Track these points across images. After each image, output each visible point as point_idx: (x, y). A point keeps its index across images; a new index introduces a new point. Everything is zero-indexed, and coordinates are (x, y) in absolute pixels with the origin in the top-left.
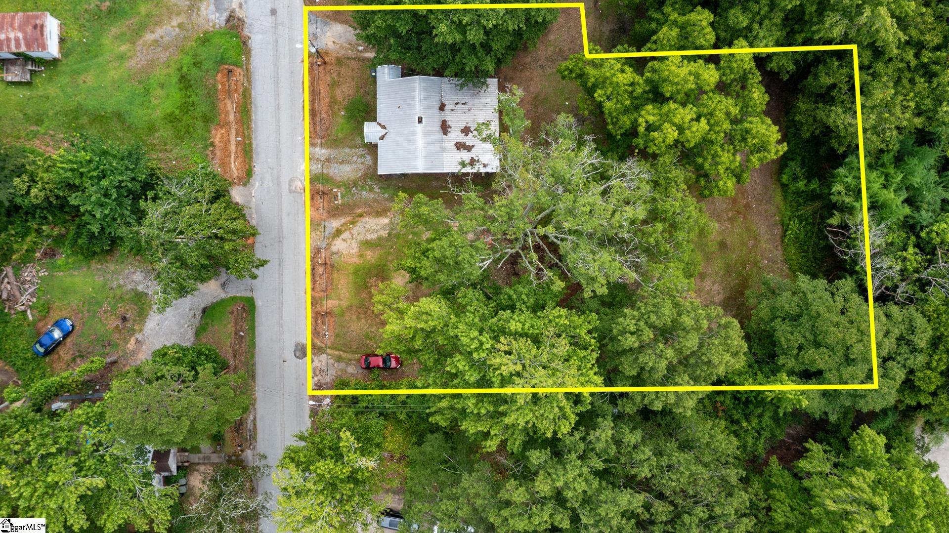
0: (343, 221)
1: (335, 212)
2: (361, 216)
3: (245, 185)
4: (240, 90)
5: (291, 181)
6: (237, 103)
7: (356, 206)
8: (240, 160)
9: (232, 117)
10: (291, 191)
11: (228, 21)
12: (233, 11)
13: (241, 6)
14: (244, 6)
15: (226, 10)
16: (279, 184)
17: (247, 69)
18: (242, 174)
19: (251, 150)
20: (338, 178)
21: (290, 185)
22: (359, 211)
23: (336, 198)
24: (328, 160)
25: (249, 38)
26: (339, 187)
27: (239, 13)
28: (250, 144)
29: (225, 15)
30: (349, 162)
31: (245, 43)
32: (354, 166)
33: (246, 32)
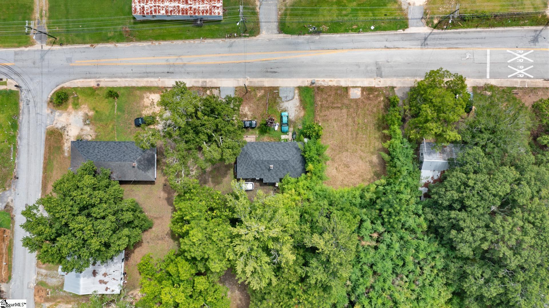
0: (51, 304)
1: (47, 300)
2: (59, 302)
3: (7, 283)
4: (9, 239)
5: (29, 283)
6: (7, 245)
7: (57, 298)
8: (6, 271)
9: (4, 251)
10: (28, 288)
11: (5, 207)
12: (8, 203)
13: (12, 201)
14: (14, 201)
15: (5, 202)
16: (23, 284)
17: (12, 231)
18: (7, 278)
19: (11, 268)
20: (50, 284)
21: (28, 285)
22: (59, 300)
23: (48, 294)
24: (46, 275)
25: (15, 216)
26: (50, 288)
27: (11, 204)
28: (11, 265)
29: (4, 205)
30: (55, 277)
31: (12, 218)
32: (58, 280)
33: (13, 213)
